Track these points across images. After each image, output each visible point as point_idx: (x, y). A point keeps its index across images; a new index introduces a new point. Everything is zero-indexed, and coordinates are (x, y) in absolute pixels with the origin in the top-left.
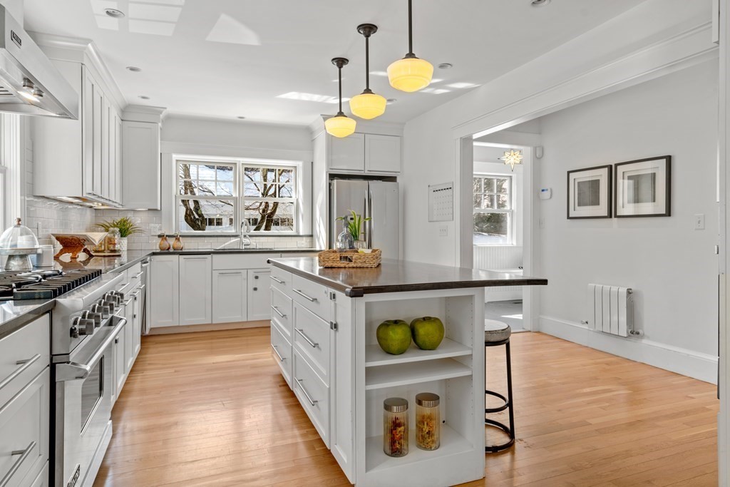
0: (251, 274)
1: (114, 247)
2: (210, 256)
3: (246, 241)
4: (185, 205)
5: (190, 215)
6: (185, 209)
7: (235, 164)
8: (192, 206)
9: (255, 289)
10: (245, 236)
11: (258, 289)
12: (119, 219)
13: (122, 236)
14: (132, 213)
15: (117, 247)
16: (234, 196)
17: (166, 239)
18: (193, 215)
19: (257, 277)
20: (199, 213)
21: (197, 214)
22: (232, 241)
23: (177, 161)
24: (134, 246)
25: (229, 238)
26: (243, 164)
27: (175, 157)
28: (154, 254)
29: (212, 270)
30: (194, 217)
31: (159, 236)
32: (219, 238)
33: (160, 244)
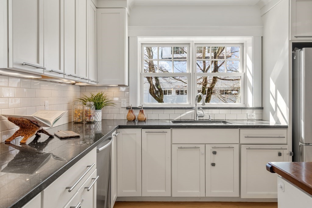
0: (209, 149)
1: (90, 119)
2: (170, 130)
3: (200, 112)
4: (150, 82)
5: (153, 89)
6: (149, 85)
7: (189, 44)
8: (154, 82)
9: (213, 165)
10: (199, 108)
11: (216, 165)
12: (95, 94)
13: (96, 109)
14: (106, 88)
15: (93, 119)
16: (187, 72)
17: (132, 111)
18: (155, 89)
19: (215, 153)
20: (159, 88)
21: (158, 88)
22: (187, 113)
23: (142, 44)
24: (108, 117)
25: (185, 110)
26: (195, 44)
27: (141, 40)
28: (120, 127)
29: (172, 144)
30: (156, 90)
31: (127, 108)
32: (176, 110)
33: (127, 116)
